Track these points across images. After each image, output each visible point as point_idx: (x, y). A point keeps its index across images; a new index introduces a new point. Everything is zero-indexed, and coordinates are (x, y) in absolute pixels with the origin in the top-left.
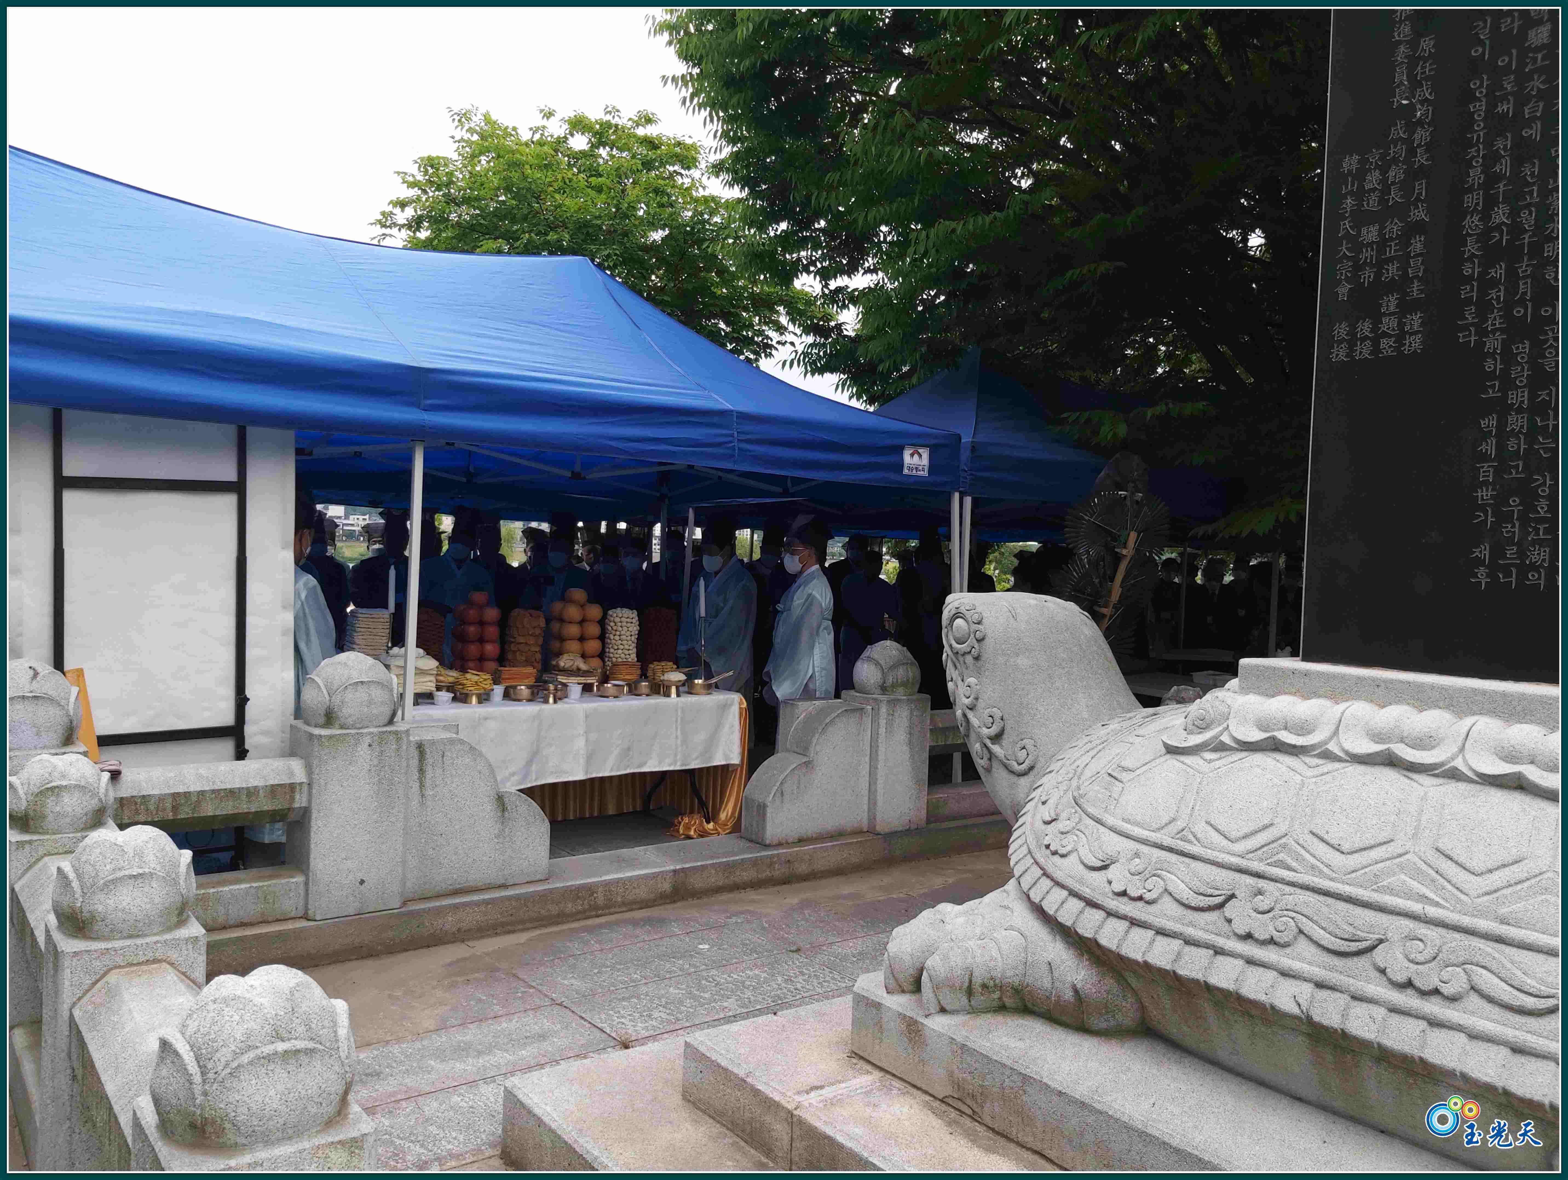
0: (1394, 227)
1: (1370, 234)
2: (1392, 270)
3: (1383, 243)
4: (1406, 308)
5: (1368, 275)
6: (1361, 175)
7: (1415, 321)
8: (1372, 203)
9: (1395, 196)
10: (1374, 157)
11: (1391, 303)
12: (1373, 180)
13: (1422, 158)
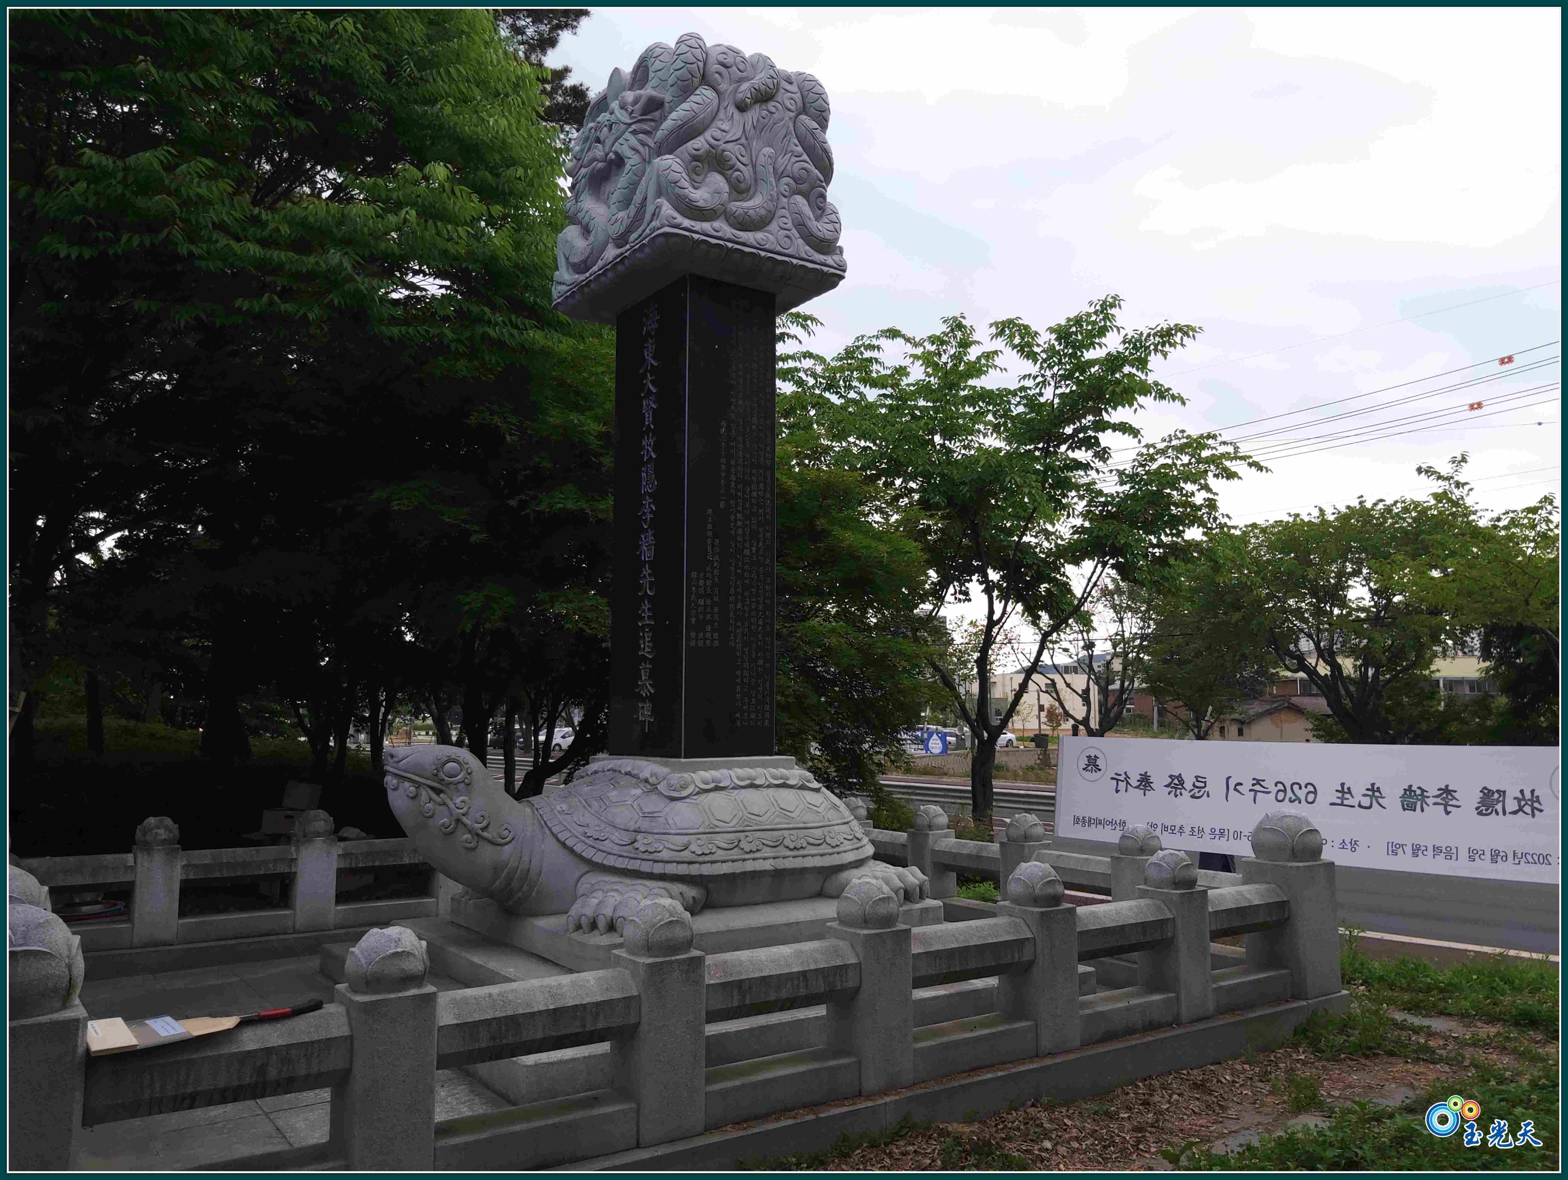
0: (709, 602)
1: (701, 602)
2: (709, 616)
3: (705, 606)
4: (713, 630)
5: (701, 617)
6: (698, 580)
7: (716, 635)
8: (701, 591)
9: (709, 591)
10: (702, 575)
11: (709, 628)
12: (701, 582)
13: (716, 579)
